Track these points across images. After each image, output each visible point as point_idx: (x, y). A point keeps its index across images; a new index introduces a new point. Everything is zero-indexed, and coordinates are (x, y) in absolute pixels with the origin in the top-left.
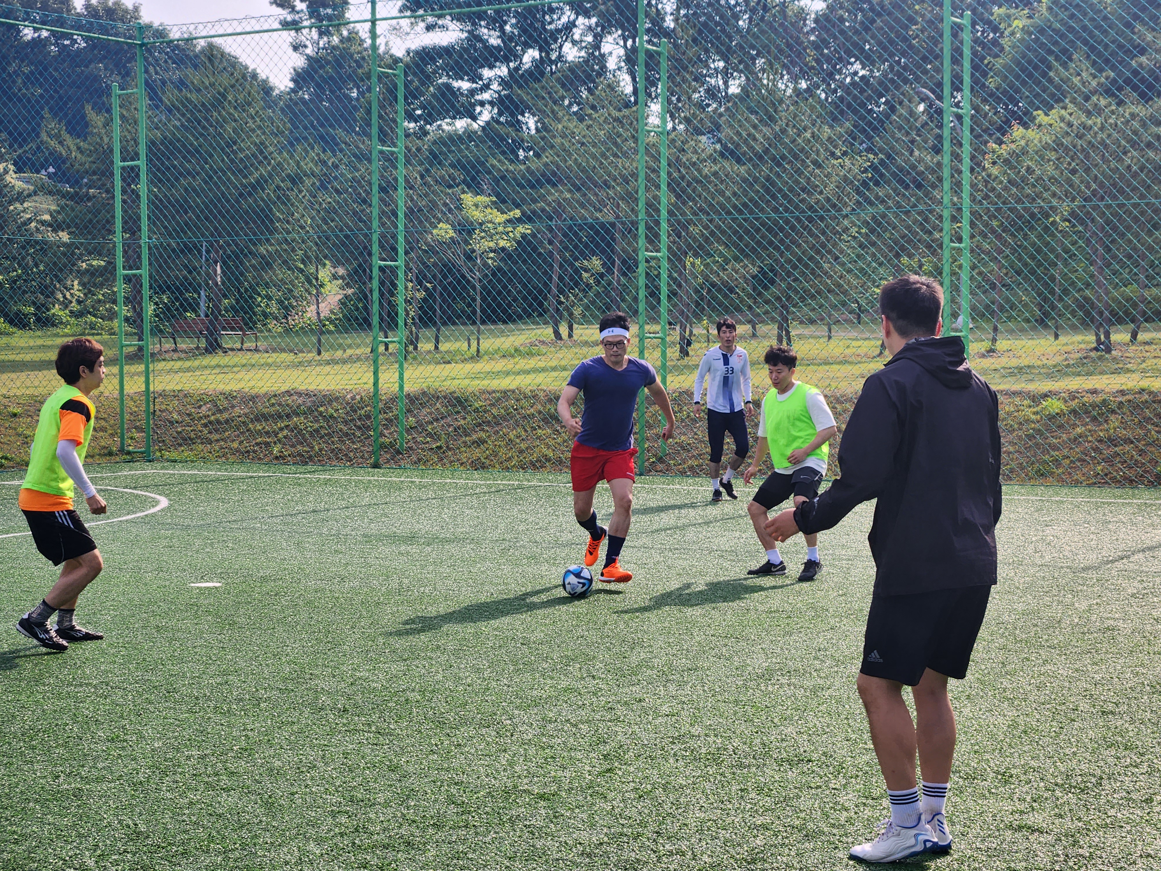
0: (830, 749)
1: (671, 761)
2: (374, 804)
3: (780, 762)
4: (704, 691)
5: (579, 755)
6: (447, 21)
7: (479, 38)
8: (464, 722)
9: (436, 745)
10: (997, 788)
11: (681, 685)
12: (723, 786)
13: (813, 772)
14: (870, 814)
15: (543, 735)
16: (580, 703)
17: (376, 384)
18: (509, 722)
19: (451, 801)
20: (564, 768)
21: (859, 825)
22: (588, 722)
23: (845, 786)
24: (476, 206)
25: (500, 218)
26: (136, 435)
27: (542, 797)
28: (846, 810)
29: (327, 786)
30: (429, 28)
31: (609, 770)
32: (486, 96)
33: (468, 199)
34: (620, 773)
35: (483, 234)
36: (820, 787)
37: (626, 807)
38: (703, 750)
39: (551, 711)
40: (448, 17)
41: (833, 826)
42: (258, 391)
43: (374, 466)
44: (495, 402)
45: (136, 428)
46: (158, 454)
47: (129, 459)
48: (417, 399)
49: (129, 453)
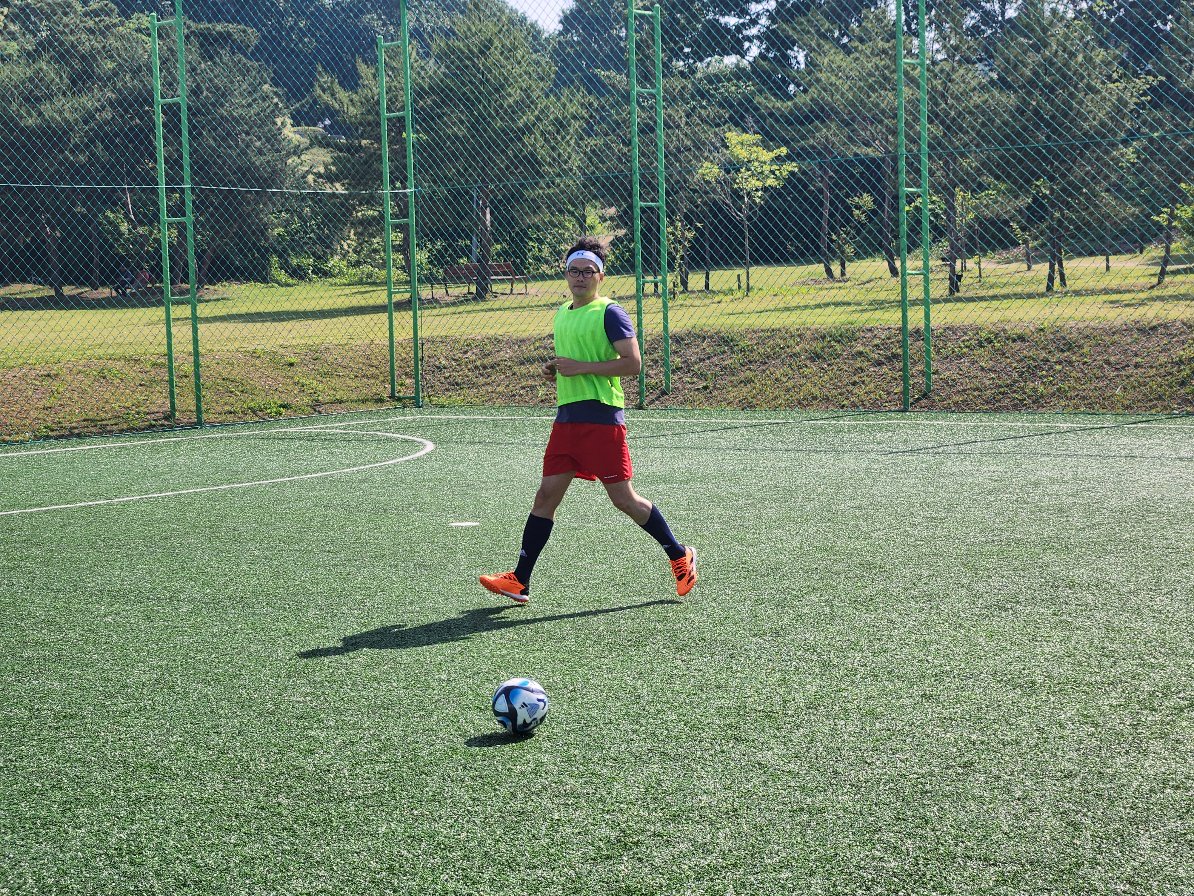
24: (741, 144)
25: (766, 156)
26: (407, 382)
32: (753, 31)
33: (733, 137)
35: (749, 173)
42: (524, 335)
43: (640, 407)
44: (761, 342)
45: (406, 374)
46: (427, 400)
47: (399, 405)
48: (683, 340)
49: (399, 399)
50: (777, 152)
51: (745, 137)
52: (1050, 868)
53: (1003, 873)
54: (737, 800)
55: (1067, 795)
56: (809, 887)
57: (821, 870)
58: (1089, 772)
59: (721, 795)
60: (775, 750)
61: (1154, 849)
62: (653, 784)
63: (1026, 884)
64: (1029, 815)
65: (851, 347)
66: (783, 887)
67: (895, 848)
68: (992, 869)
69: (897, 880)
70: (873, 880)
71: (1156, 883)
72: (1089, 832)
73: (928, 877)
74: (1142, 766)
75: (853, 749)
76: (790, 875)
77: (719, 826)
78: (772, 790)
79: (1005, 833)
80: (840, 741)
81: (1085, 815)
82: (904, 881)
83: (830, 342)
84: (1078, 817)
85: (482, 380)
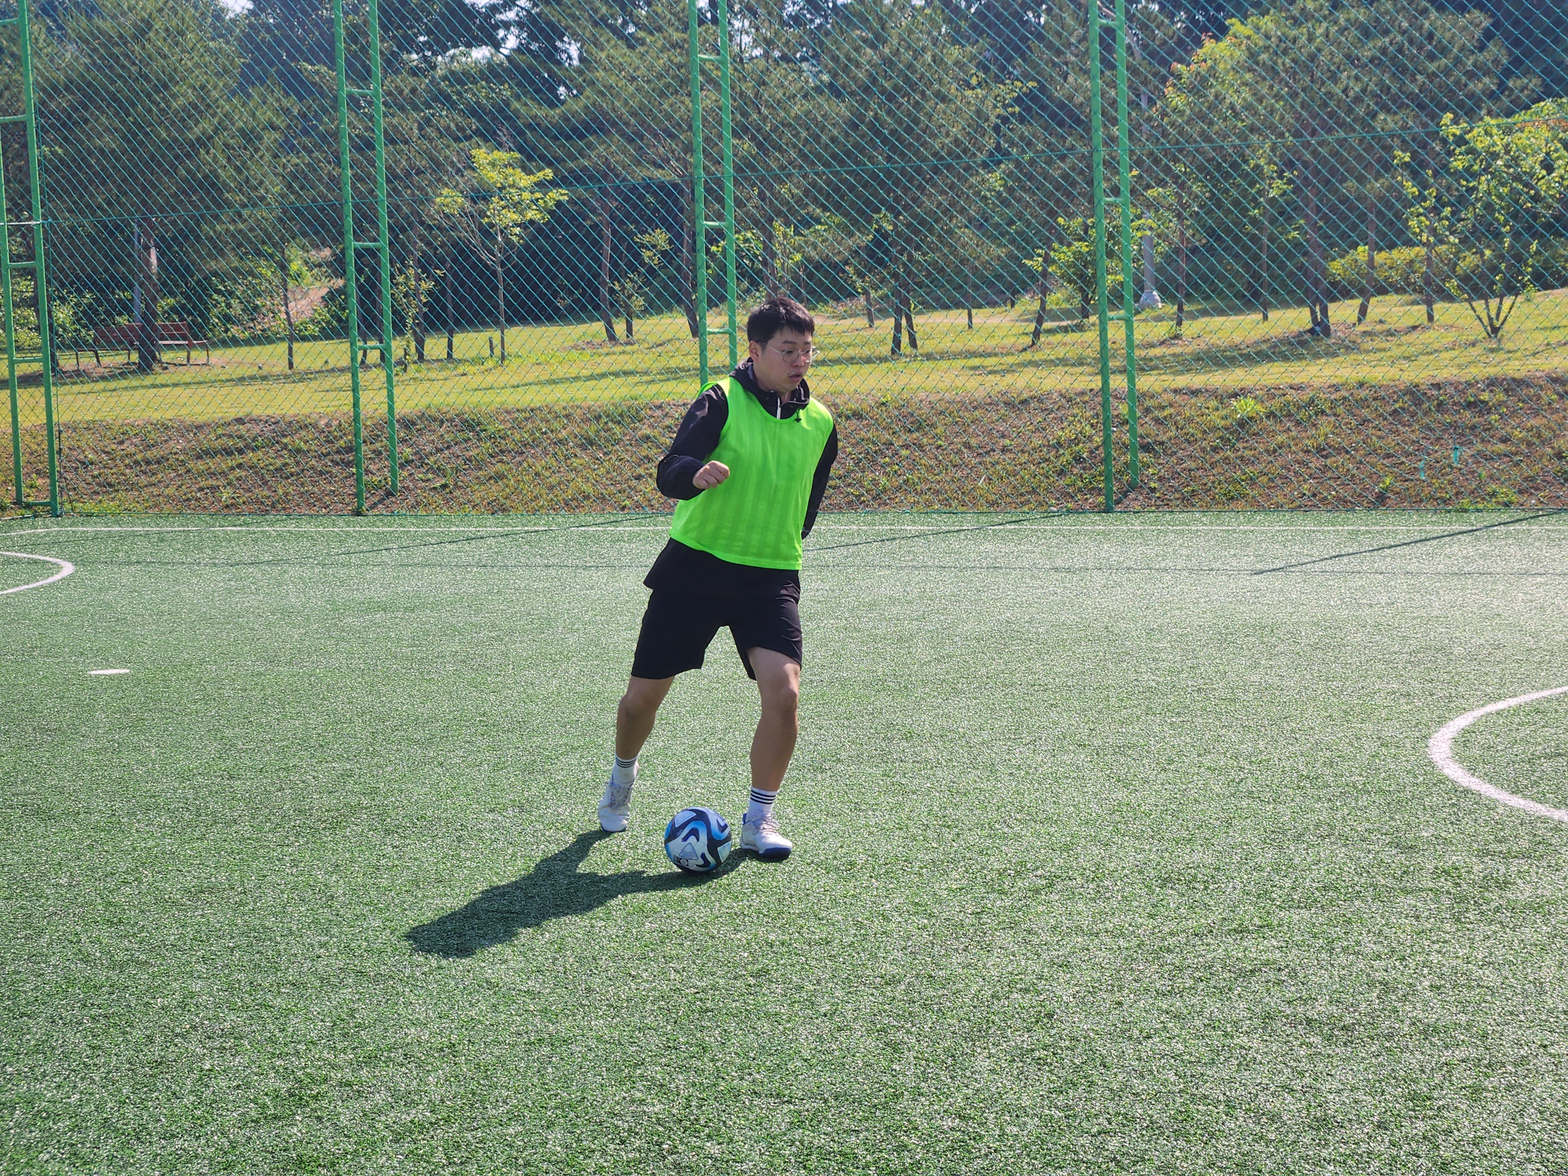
17: (356, 404)
24: (493, 164)
25: (525, 181)
26: (38, 482)
32: (511, 15)
33: (482, 155)
35: (503, 203)
42: (201, 419)
43: (358, 513)
44: (518, 425)
45: (38, 472)
46: (68, 506)
47: (28, 513)
48: (414, 424)
49: (28, 506)
50: (540, 175)
51: (497, 155)
52: (860, 1103)
53: (799, 1113)
54: (455, 1032)
55: (886, 1007)
56: (544, 1143)
57: (562, 1120)
58: (917, 976)
59: (434, 1027)
60: (512, 964)
61: (992, 1071)
62: (344, 1016)
63: (828, 1125)
64: (837, 1035)
65: (634, 429)
66: (510, 1146)
67: (662, 1085)
68: (786, 1108)
69: (661, 1129)
70: (630, 1130)
71: (993, 1116)
72: (913, 1053)
73: (702, 1122)
74: (984, 965)
75: (614, 958)
76: (520, 1129)
77: (429, 1067)
78: (503, 1016)
79: (806, 1060)
80: (597, 947)
81: (908, 1032)
82: (671, 1129)
83: (606, 423)
84: (900, 1035)
85: (144, 480)
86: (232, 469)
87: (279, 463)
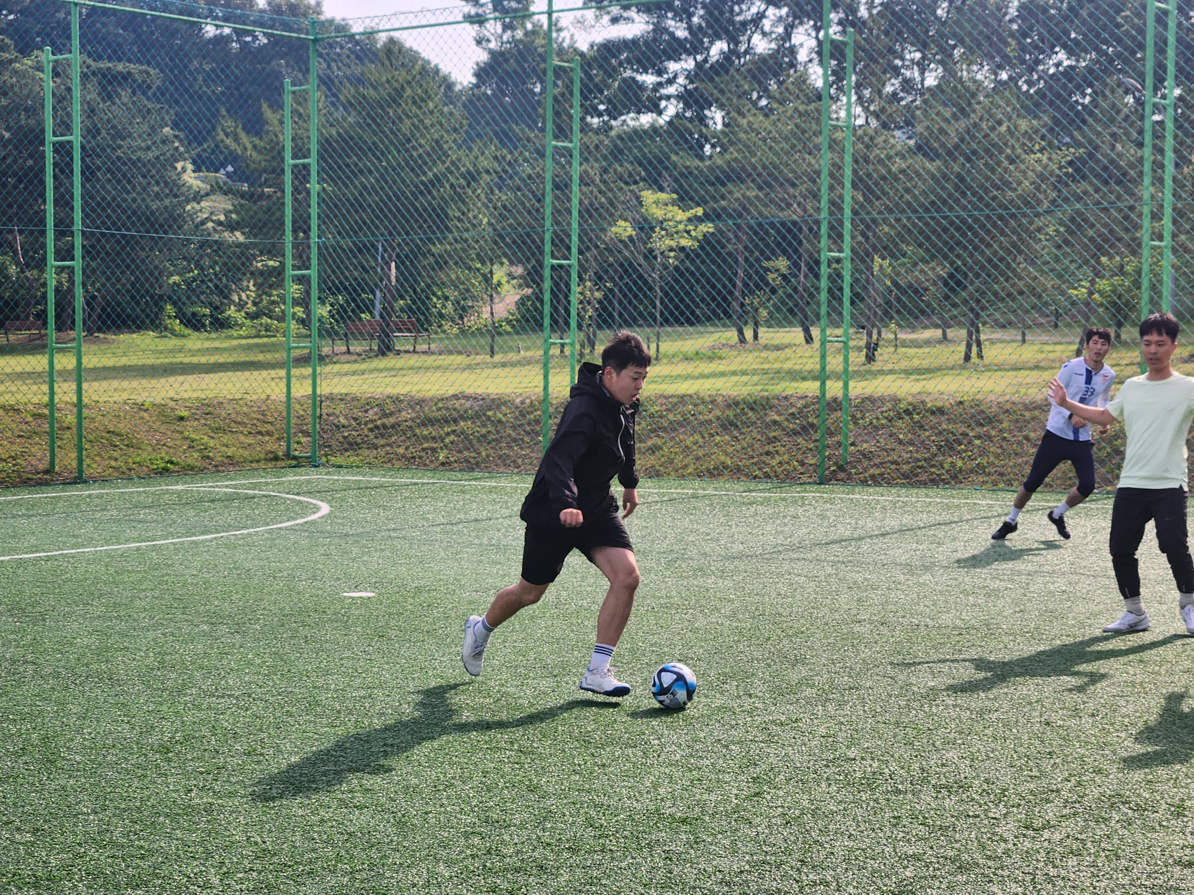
0: (991, 776)
1: (823, 785)
2: (509, 826)
3: (938, 788)
4: (865, 711)
5: (727, 777)
6: (632, 13)
7: (666, 30)
8: (612, 742)
9: (579, 765)
10: (1168, 820)
11: (841, 705)
12: (875, 813)
13: (973, 799)
14: (1029, 846)
15: (691, 756)
16: (734, 722)
17: (546, 388)
18: (656, 742)
19: (590, 823)
20: (709, 791)
21: (1016, 857)
22: (740, 742)
23: (1005, 815)
24: (657, 203)
25: (681, 216)
26: (303, 440)
27: (684, 821)
28: (1005, 841)
29: (463, 806)
30: (615, 20)
31: (757, 794)
32: (671, 90)
33: (649, 196)
34: (769, 797)
35: (663, 233)
36: (978, 816)
37: (771, 834)
38: (858, 775)
39: (702, 730)
40: (634, 9)
41: (989, 858)
42: (427, 395)
44: (671, 408)
45: (303, 432)
46: (324, 459)
47: (295, 464)
49: (295, 458)
50: (692, 212)
51: (661, 196)
65: (765, 415)
83: (743, 409)
85: (381, 441)
86: (448, 434)
87: (484, 431)
